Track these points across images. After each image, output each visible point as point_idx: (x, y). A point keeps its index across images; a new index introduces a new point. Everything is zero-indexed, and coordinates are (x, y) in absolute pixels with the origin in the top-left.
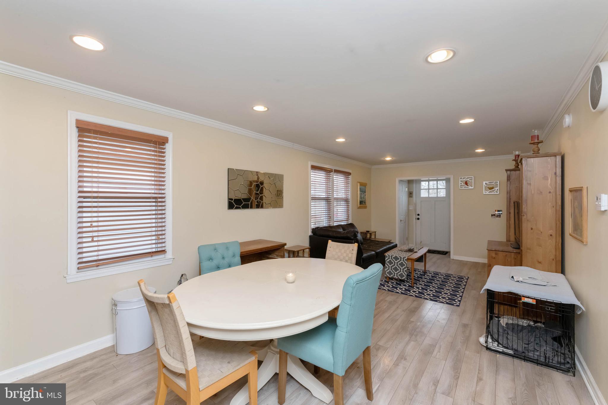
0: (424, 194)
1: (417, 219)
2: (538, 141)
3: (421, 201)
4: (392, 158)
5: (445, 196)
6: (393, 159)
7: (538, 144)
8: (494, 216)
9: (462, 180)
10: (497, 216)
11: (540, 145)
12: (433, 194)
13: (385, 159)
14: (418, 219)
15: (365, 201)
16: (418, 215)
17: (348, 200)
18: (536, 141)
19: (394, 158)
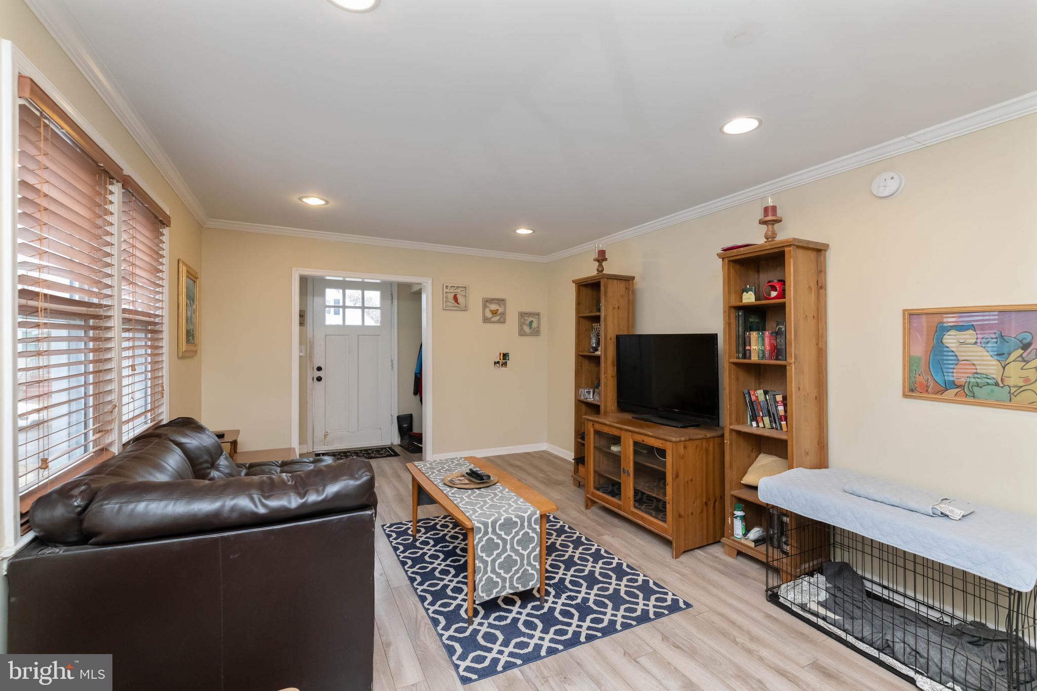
0: (332, 319)
1: (315, 379)
2: (774, 218)
3: (326, 335)
4: (327, 202)
5: (379, 325)
6: (328, 205)
7: (773, 224)
8: (498, 365)
9: (448, 291)
10: (502, 365)
11: (776, 225)
12: (354, 318)
13: (304, 200)
14: (319, 379)
15: (193, 331)
16: (319, 369)
17: (156, 324)
18: (770, 218)
19: (333, 204)
